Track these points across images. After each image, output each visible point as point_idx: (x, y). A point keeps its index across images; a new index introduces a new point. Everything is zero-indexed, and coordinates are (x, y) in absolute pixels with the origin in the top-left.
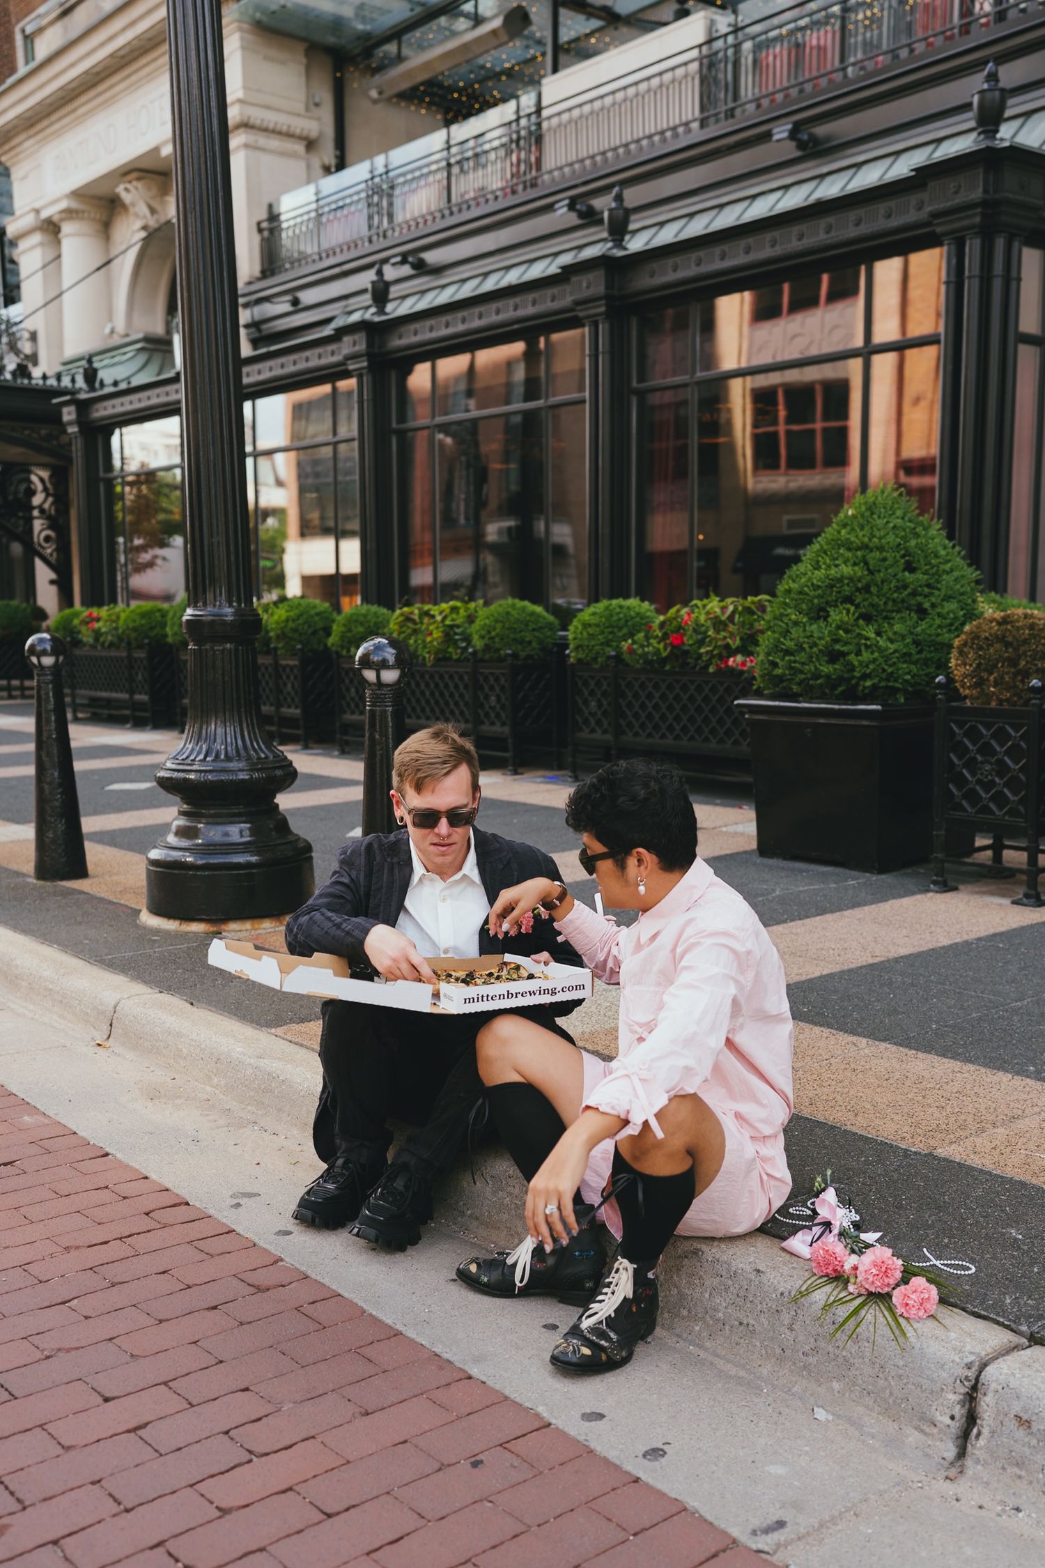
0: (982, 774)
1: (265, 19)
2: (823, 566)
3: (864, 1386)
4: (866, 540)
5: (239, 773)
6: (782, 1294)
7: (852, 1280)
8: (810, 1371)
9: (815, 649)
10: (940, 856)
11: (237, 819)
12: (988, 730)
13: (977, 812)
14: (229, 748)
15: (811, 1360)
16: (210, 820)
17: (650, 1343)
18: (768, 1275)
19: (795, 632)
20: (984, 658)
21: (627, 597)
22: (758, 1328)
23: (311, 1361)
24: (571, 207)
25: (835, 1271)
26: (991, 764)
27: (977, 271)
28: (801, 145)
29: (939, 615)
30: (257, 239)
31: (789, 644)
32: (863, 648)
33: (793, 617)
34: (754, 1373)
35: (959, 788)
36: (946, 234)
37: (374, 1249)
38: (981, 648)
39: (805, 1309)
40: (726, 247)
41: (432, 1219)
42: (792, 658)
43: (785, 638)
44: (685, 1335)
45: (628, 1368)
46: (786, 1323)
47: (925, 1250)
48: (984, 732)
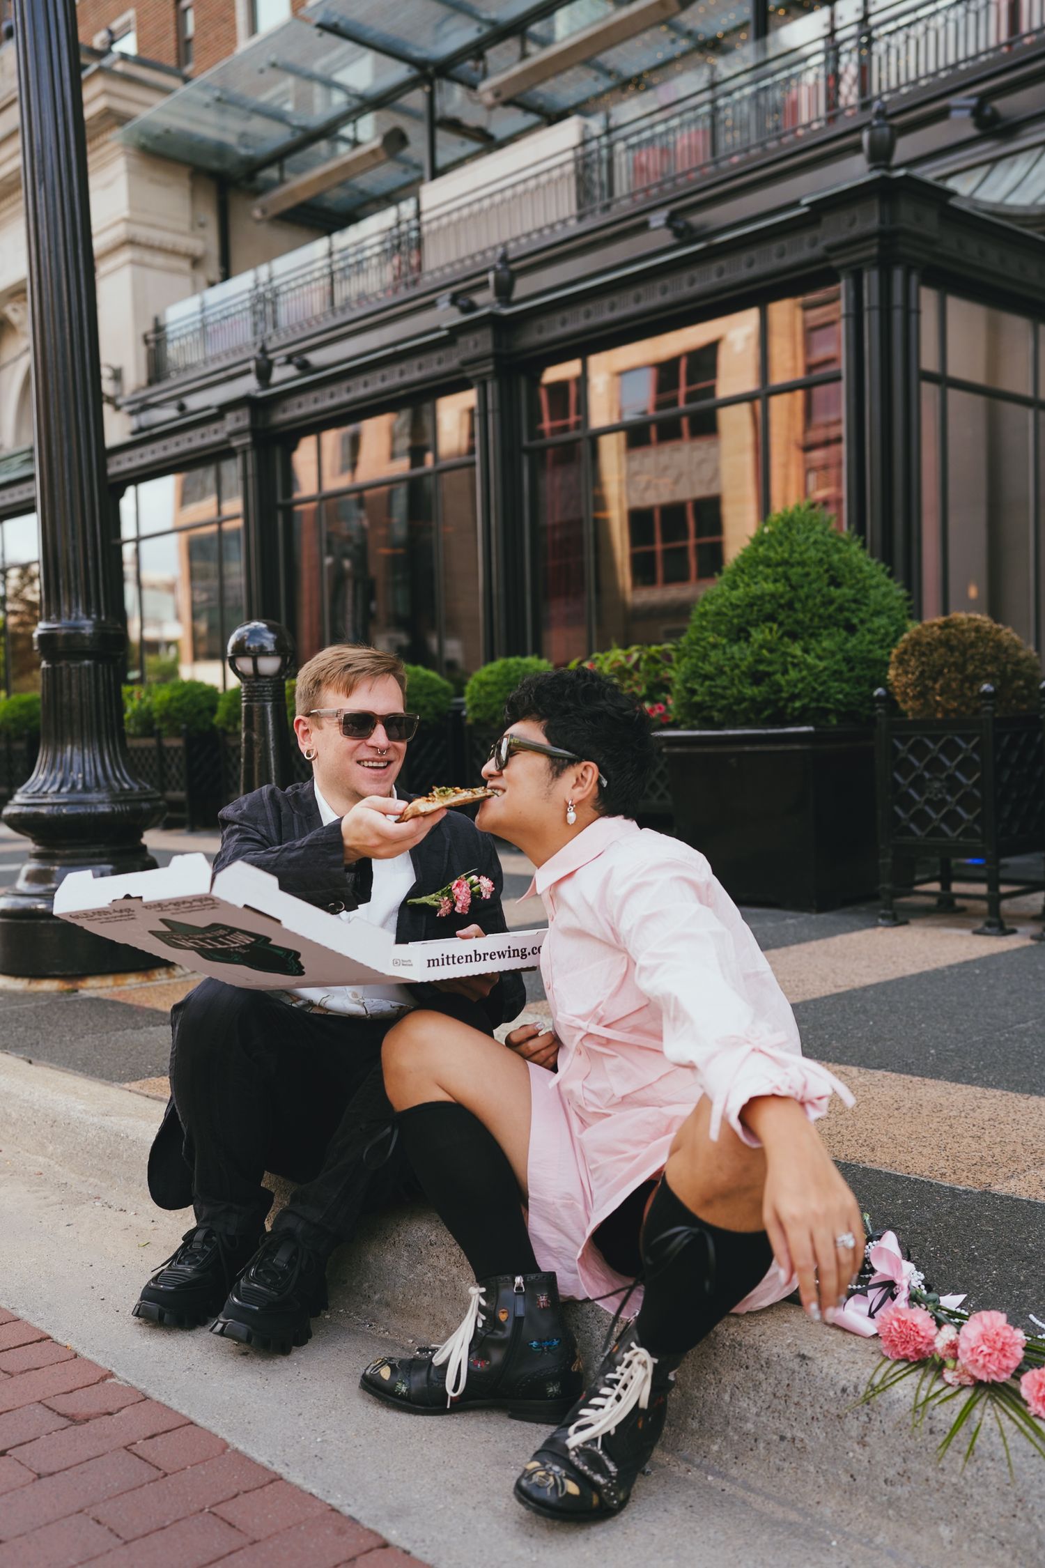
0: (930, 793)
1: (149, 144)
2: (741, 585)
3: (992, 1533)
4: (786, 555)
5: (99, 806)
6: (844, 1390)
7: (950, 1364)
8: (899, 1510)
9: (737, 671)
10: (888, 886)
11: (97, 860)
12: (935, 744)
13: (928, 835)
14: (88, 778)
15: (899, 1491)
16: (66, 861)
17: (649, 1473)
18: (819, 1362)
19: (714, 656)
20: (928, 664)
21: (524, 655)
22: (810, 1445)
23: (140, 1531)
24: (454, 300)
25: (917, 1351)
26: (941, 780)
27: (876, 302)
28: (678, 233)
29: (869, 631)
30: (143, 350)
31: (708, 668)
32: (790, 667)
33: (711, 640)
34: (811, 1516)
35: (906, 811)
36: (843, 267)
37: (245, 1354)
38: (923, 654)
39: (883, 1411)
40: (615, 298)
41: (326, 1307)
42: (713, 683)
43: (703, 662)
44: (697, 1460)
45: (624, 1517)
46: (854, 1434)
47: (1031, 1316)
48: (931, 746)
